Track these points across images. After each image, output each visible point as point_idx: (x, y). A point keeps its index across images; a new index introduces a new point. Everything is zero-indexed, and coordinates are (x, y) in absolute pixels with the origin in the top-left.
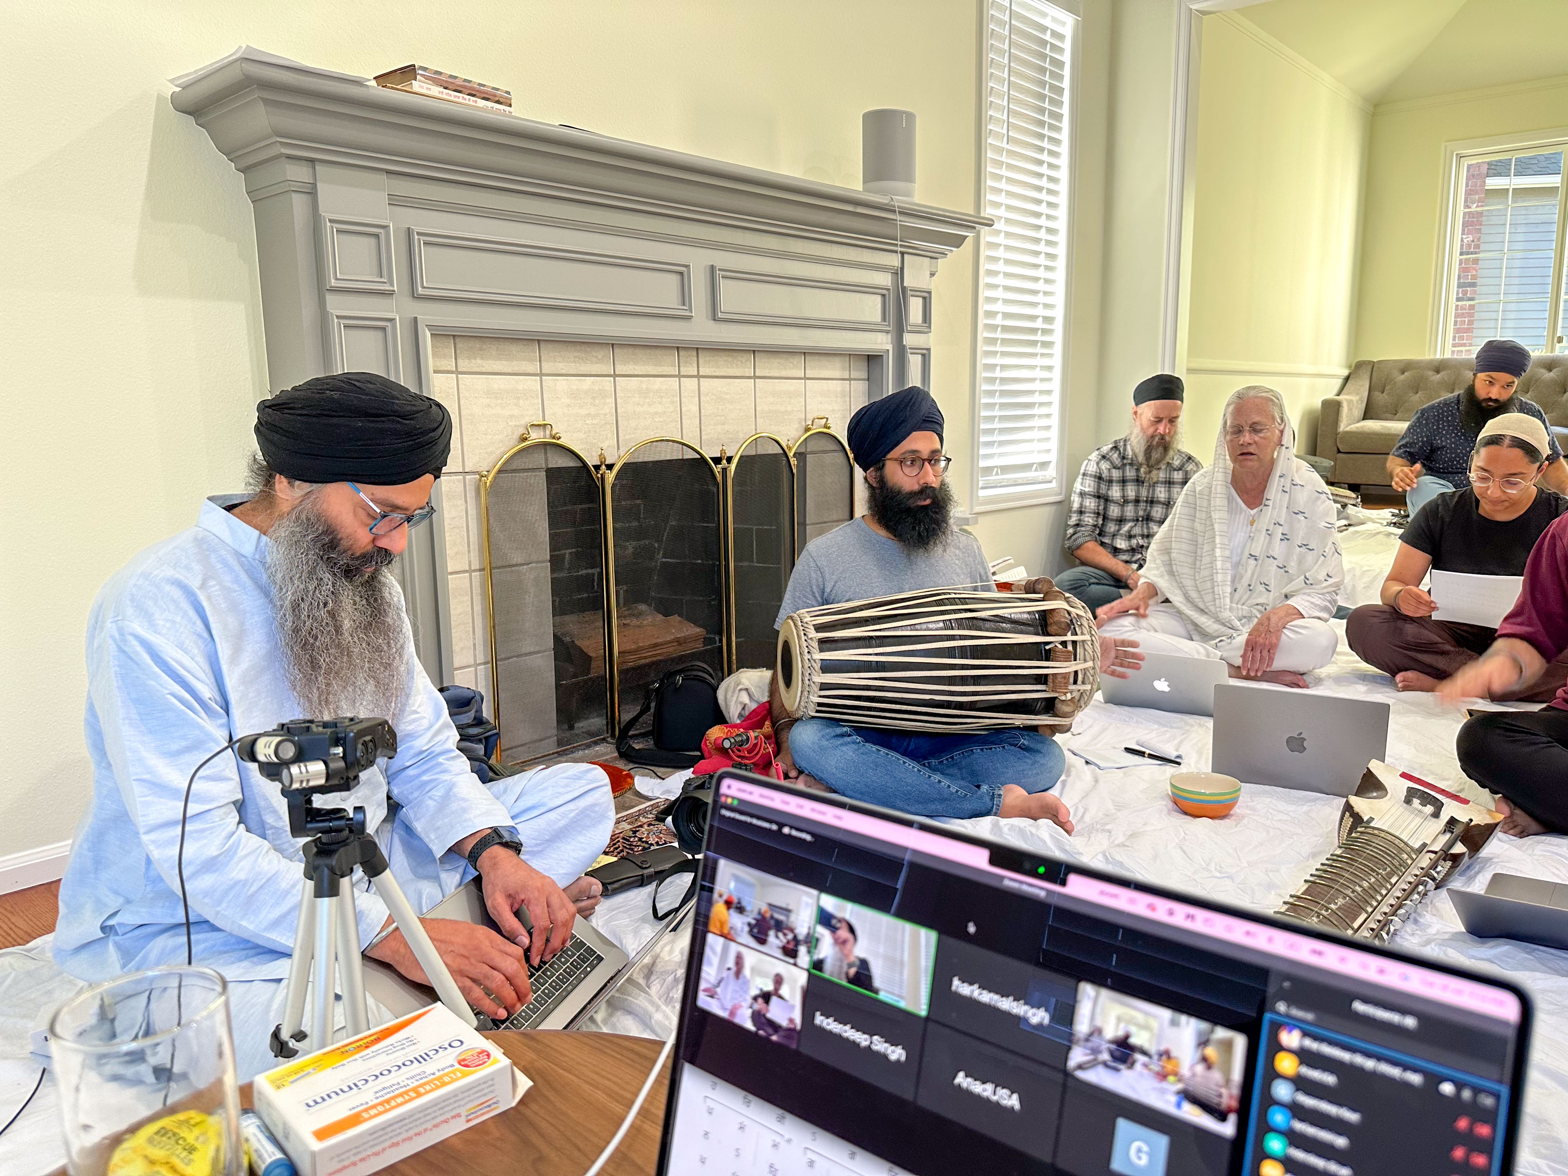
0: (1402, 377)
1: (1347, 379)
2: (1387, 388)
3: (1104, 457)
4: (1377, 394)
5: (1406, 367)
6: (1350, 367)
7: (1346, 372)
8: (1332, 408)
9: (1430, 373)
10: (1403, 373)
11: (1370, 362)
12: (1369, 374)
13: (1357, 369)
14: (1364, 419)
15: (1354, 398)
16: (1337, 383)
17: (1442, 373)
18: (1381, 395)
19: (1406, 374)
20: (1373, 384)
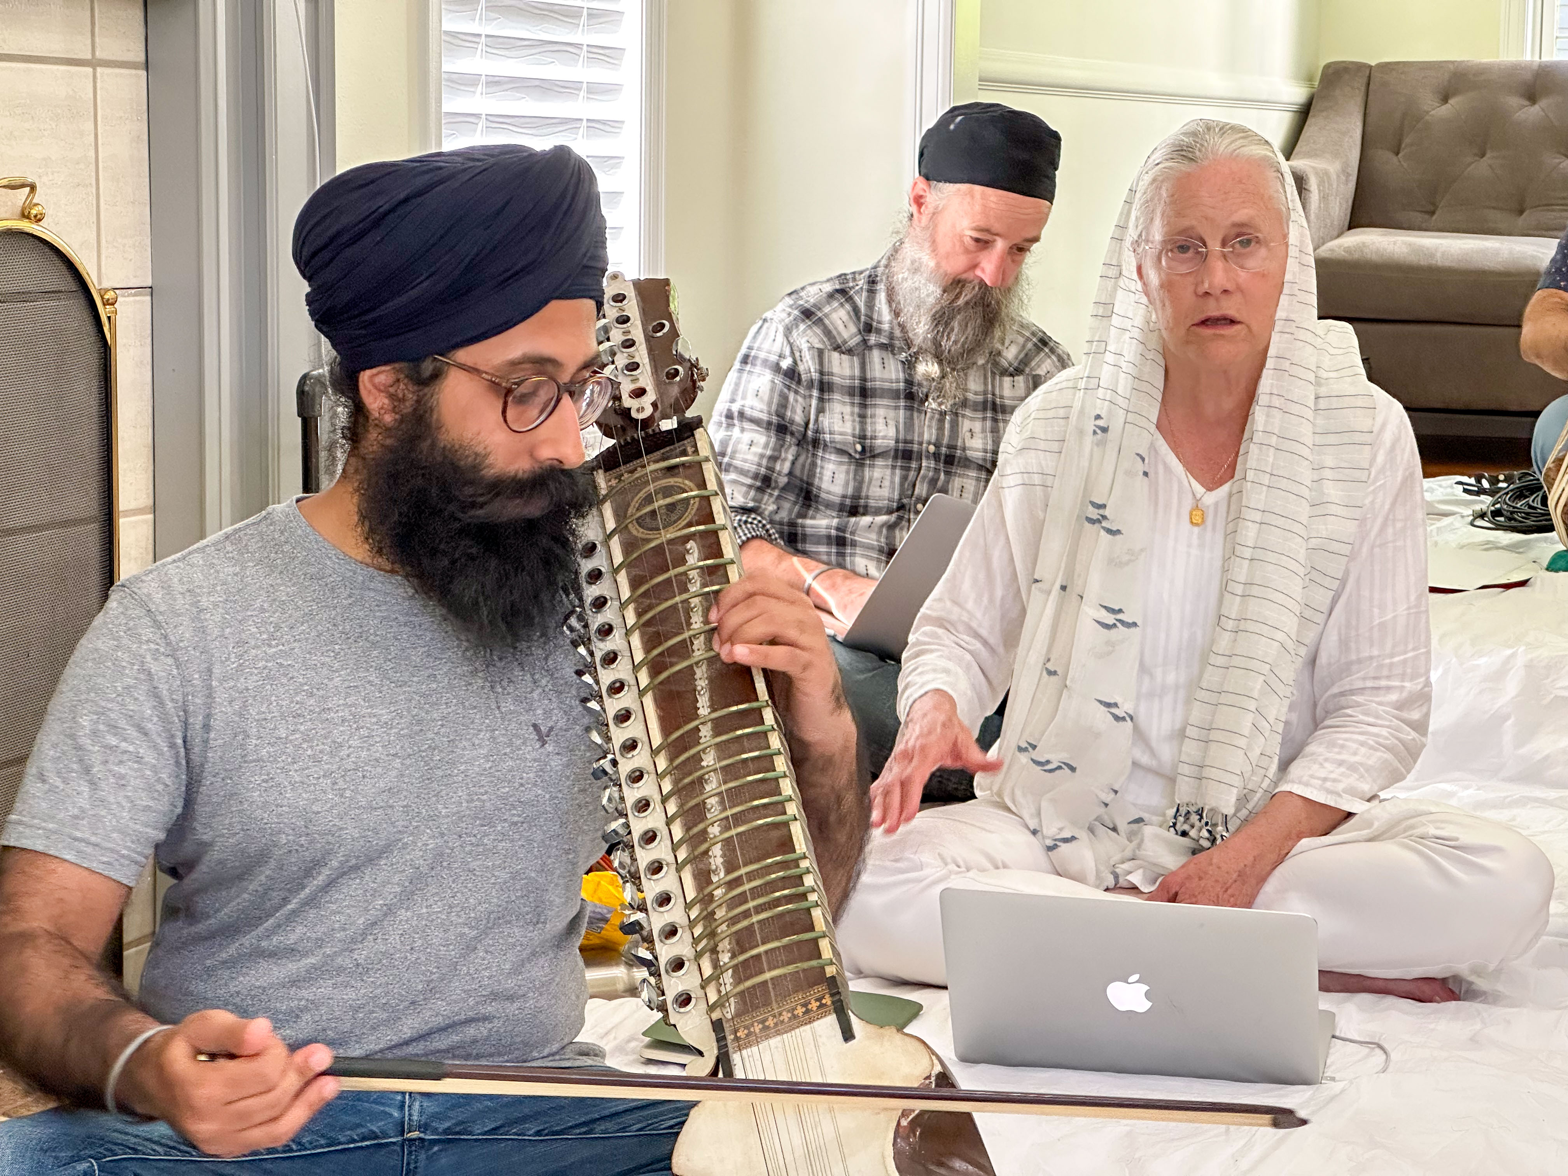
0: (1444, 111)
1: (1304, 113)
2: (1407, 141)
3: (807, 314)
6: (1310, 79)
7: (1297, 94)
9: (1514, 101)
10: (1445, 100)
11: (1359, 67)
12: (1359, 100)
13: (1329, 84)
14: (1355, 222)
16: (1282, 123)
17: (1543, 103)
18: (1395, 159)
19: (1452, 101)
20: (1369, 129)
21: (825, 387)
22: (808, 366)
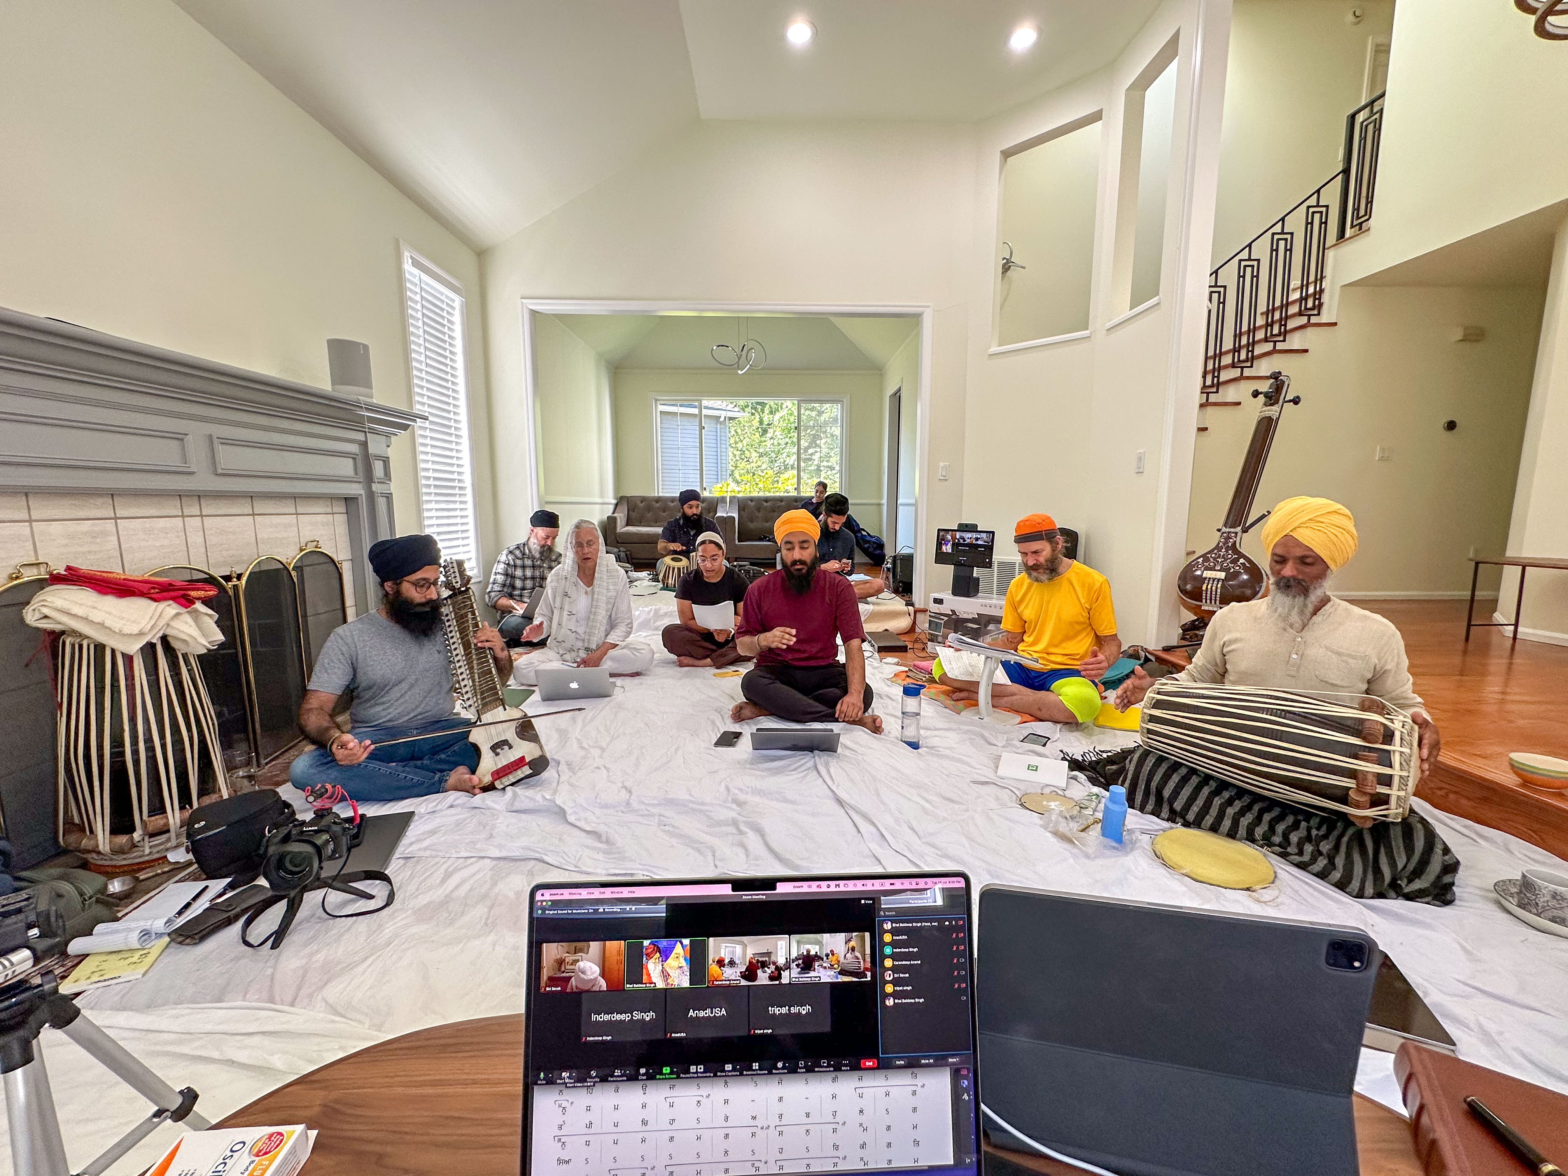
0: (642, 505)
1: (616, 505)
2: (636, 510)
3: (511, 552)
4: (631, 513)
5: (643, 499)
6: (617, 499)
7: (614, 502)
8: (612, 520)
9: (654, 503)
10: (642, 502)
11: (626, 497)
12: (627, 503)
13: (621, 500)
14: (627, 525)
15: (622, 515)
16: (612, 508)
18: (634, 513)
20: (629, 508)
21: (515, 566)
22: (512, 563)
